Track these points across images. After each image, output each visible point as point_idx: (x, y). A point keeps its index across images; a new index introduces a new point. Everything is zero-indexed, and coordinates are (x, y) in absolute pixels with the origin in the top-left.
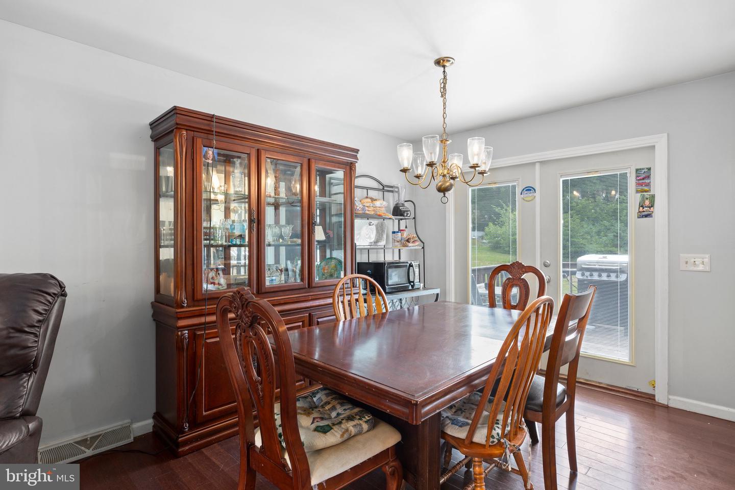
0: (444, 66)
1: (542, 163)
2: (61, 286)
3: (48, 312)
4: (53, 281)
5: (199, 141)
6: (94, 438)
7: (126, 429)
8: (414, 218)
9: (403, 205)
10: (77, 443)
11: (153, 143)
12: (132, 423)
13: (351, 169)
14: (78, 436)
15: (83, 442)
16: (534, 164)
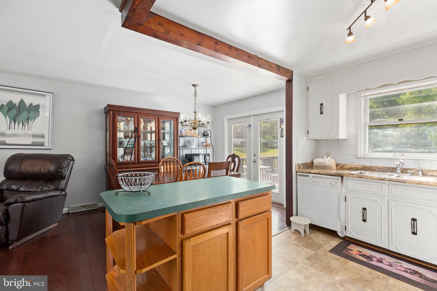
0: (195, 87)
1: (254, 115)
2: (72, 158)
3: (69, 164)
4: (70, 156)
5: (116, 114)
6: (86, 206)
7: (96, 205)
8: (210, 137)
9: (207, 132)
10: (81, 206)
11: (105, 114)
12: (98, 203)
13: (177, 120)
14: (81, 204)
15: (83, 206)
16: (251, 116)
